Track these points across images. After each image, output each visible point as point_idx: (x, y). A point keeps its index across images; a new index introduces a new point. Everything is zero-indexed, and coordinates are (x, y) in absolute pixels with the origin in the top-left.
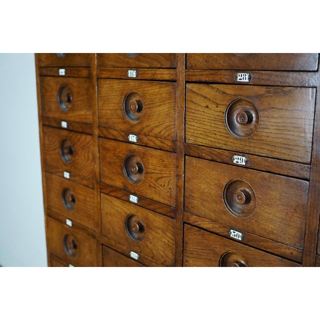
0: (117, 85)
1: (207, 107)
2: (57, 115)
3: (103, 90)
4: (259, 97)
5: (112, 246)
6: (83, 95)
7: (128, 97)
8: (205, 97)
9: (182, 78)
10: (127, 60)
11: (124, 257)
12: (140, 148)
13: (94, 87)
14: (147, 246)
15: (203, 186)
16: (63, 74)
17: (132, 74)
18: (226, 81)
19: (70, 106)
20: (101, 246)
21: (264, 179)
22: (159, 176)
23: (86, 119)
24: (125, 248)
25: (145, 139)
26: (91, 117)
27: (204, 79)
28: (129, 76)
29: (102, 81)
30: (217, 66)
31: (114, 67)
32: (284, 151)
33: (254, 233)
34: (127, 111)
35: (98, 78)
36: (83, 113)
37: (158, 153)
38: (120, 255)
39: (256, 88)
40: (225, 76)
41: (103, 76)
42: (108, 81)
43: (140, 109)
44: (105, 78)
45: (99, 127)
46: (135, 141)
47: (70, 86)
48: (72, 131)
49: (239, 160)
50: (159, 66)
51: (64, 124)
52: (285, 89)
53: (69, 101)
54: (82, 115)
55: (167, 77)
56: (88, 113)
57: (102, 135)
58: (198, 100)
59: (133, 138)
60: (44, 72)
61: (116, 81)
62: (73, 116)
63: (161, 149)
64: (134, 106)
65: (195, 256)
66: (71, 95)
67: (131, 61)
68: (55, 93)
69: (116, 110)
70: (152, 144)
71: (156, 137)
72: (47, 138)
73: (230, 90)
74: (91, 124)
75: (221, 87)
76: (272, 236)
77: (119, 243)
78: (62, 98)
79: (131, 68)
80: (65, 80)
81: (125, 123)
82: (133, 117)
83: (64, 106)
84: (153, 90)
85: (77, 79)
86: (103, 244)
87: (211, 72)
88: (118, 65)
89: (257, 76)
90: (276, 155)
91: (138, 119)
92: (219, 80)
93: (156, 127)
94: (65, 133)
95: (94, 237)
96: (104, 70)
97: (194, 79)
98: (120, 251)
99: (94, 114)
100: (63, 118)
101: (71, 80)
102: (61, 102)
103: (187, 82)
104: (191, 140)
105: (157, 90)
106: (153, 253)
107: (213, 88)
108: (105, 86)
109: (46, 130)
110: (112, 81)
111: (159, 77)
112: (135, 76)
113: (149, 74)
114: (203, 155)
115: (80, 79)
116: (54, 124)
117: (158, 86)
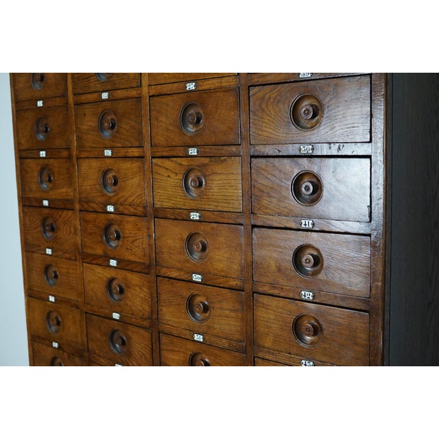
0: (95, 164)
1: (169, 176)
2: (38, 195)
3: (82, 168)
4: (205, 165)
5: (95, 312)
6: (63, 174)
7: (105, 173)
8: (167, 169)
9: (148, 155)
10: (102, 141)
11: (106, 320)
12: (117, 217)
13: (74, 166)
14: (127, 304)
15: (170, 242)
16: (44, 156)
17: (108, 153)
18: (181, 155)
19: (51, 185)
20: (84, 315)
21: (213, 229)
22: (134, 238)
23: (67, 195)
24: (107, 311)
25: (121, 208)
26: (72, 194)
27: (165, 154)
28: (106, 154)
29: (81, 160)
30: (174, 144)
31: (92, 147)
32: (225, 205)
33: (210, 273)
34: (105, 185)
35: (77, 158)
36: (64, 190)
37: (132, 219)
38: (103, 319)
39: (203, 159)
40: (180, 152)
41: (82, 156)
42: (87, 161)
43: (116, 183)
44: (84, 158)
45: (80, 202)
46: (113, 210)
47: (51, 167)
48: (54, 208)
49: (195, 216)
50: (130, 145)
51: (46, 203)
52: (222, 158)
53: (50, 181)
54: (63, 192)
55: (136, 154)
56: (69, 190)
57: (83, 209)
58: (162, 171)
59: (110, 208)
60: (24, 154)
61: (94, 160)
62: (53, 195)
63: (134, 215)
64: (110, 181)
65: (167, 304)
66: (51, 175)
67: (106, 142)
68: (36, 174)
69: (95, 185)
70: (126, 212)
71: (130, 205)
72: (27, 218)
73: (184, 162)
74: (71, 200)
75: (178, 160)
76: (223, 274)
77: (102, 308)
78: (43, 178)
79: (107, 148)
80: (46, 161)
81: (103, 196)
82: (110, 190)
83: (45, 186)
84: (126, 165)
85: (58, 160)
86: (86, 313)
87: (170, 148)
88: (95, 145)
89: (202, 150)
90: (219, 209)
91: (115, 192)
92: (176, 155)
93: (130, 196)
94: (47, 211)
95: (78, 307)
96: (83, 151)
97: (158, 155)
98: (102, 315)
99: (75, 190)
100: (44, 197)
101: (52, 161)
102: (42, 182)
103: (152, 157)
104: (158, 205)
105: (130, 166)
106: (132, 310)
107: (172, 161)
108: (85, 165)
109: (26, 210)
110: (91, 160)
111: (130, 154)
112: (110, 155)
113: (122, 152)
114: (168, 215)
115: (61, 160)
116: (35, 204)
117: (130, 162)
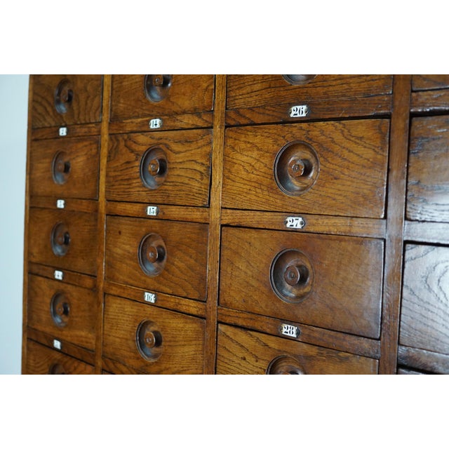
0: (129, 308)
1: (244, 359)
2: (48, 330)
3: (111, 310)
4: (310, 358)
6: (84, 311)
7: (143, 326)
8: (242, 346)
9: (213, 318)
10: (143, 278)
13: (99, 303)
16: (60, 278)
17: (150, 297)
18: (268, 331)
19: (66, 320)
23: (87, 342)
26: (94, 342)
27: (240, 322)
28: (146, 299)
29: (110, 299)
30: (257, 310)
31: (127, 283)
34: (142, 345)
35: (105, 294)
36: (83, 334)
39: (306, 346)
40: (267, 325)
41: (112, 292)
43: (158, 343)
44: (114, 296)
45: (104, 357)
47: (69, 295)
48: (67, 355)
50: (185, 294)
51: (57, 344)
52: (342, 354)
53: (66, 312)
54: (81, 336)
55: (194, 311)
56: (90, 335)
57: (106, 368)
58: (234, 348)
60: (35, 269)
61: (128, 302)
62: (70, 335)
64: (150, 338)
66: (68, 306)
67: (149, 281)
68: (48, 300)
69: (127, 339)
72: (32, 357)
73: (273, 343)
74: (93, 351)
75: (262, 337)
78: (57, 309)
79: (149, 290)
80: (62, 286)
81: (138, 359)
82: (149, 353)
83: (58, 320)
84: (176, 323)
85: (78, 288)
87: (253, 316)
88: (132, 282)
89: (307, 332)
91: (155, 356)
94: (58, 356)
96: (114, 285)
97: (228, 320)
99: (98, 338)
100: (56, 335)
101: (69, 288)
102: (55, 313)
103: (219, 322)
105: (181, 325)
107: (251, 335)
108: (114, 305)
109: (31, 346)
110: (124, 302)
111: (184, 309)
112: (153, 301)
113: (172, 302)
115: (82, 289)
116: (44, 341)
117: (182, 320)
